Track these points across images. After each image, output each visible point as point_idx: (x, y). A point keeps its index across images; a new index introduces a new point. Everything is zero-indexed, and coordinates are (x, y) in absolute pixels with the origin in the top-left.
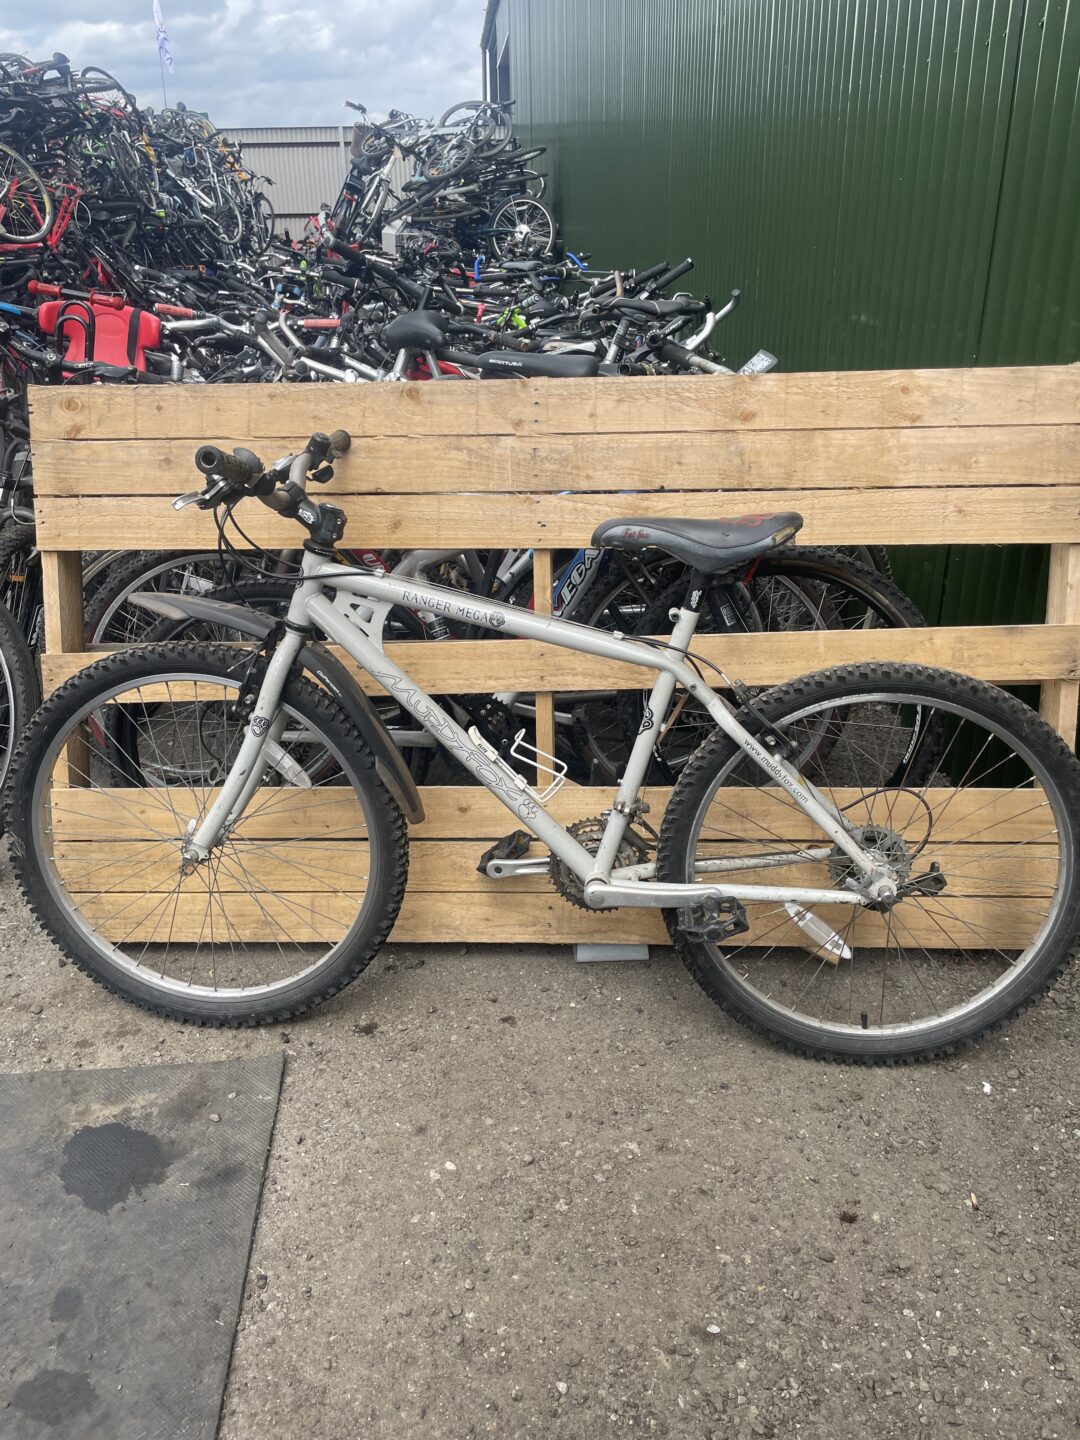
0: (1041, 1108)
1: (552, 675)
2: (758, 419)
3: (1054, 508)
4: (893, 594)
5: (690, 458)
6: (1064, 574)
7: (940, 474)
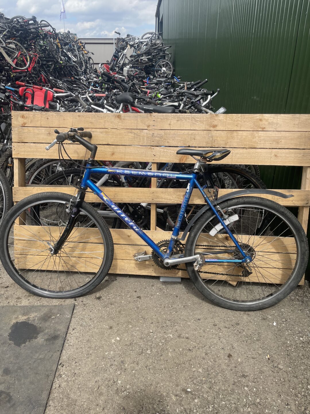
0: (291, 331)
1: (156, 199)
2: (217, 127)
3: (303, 156)
4: (257, 179)
5: (198, 138)
6: (306, 175)
7: (270, 145)
